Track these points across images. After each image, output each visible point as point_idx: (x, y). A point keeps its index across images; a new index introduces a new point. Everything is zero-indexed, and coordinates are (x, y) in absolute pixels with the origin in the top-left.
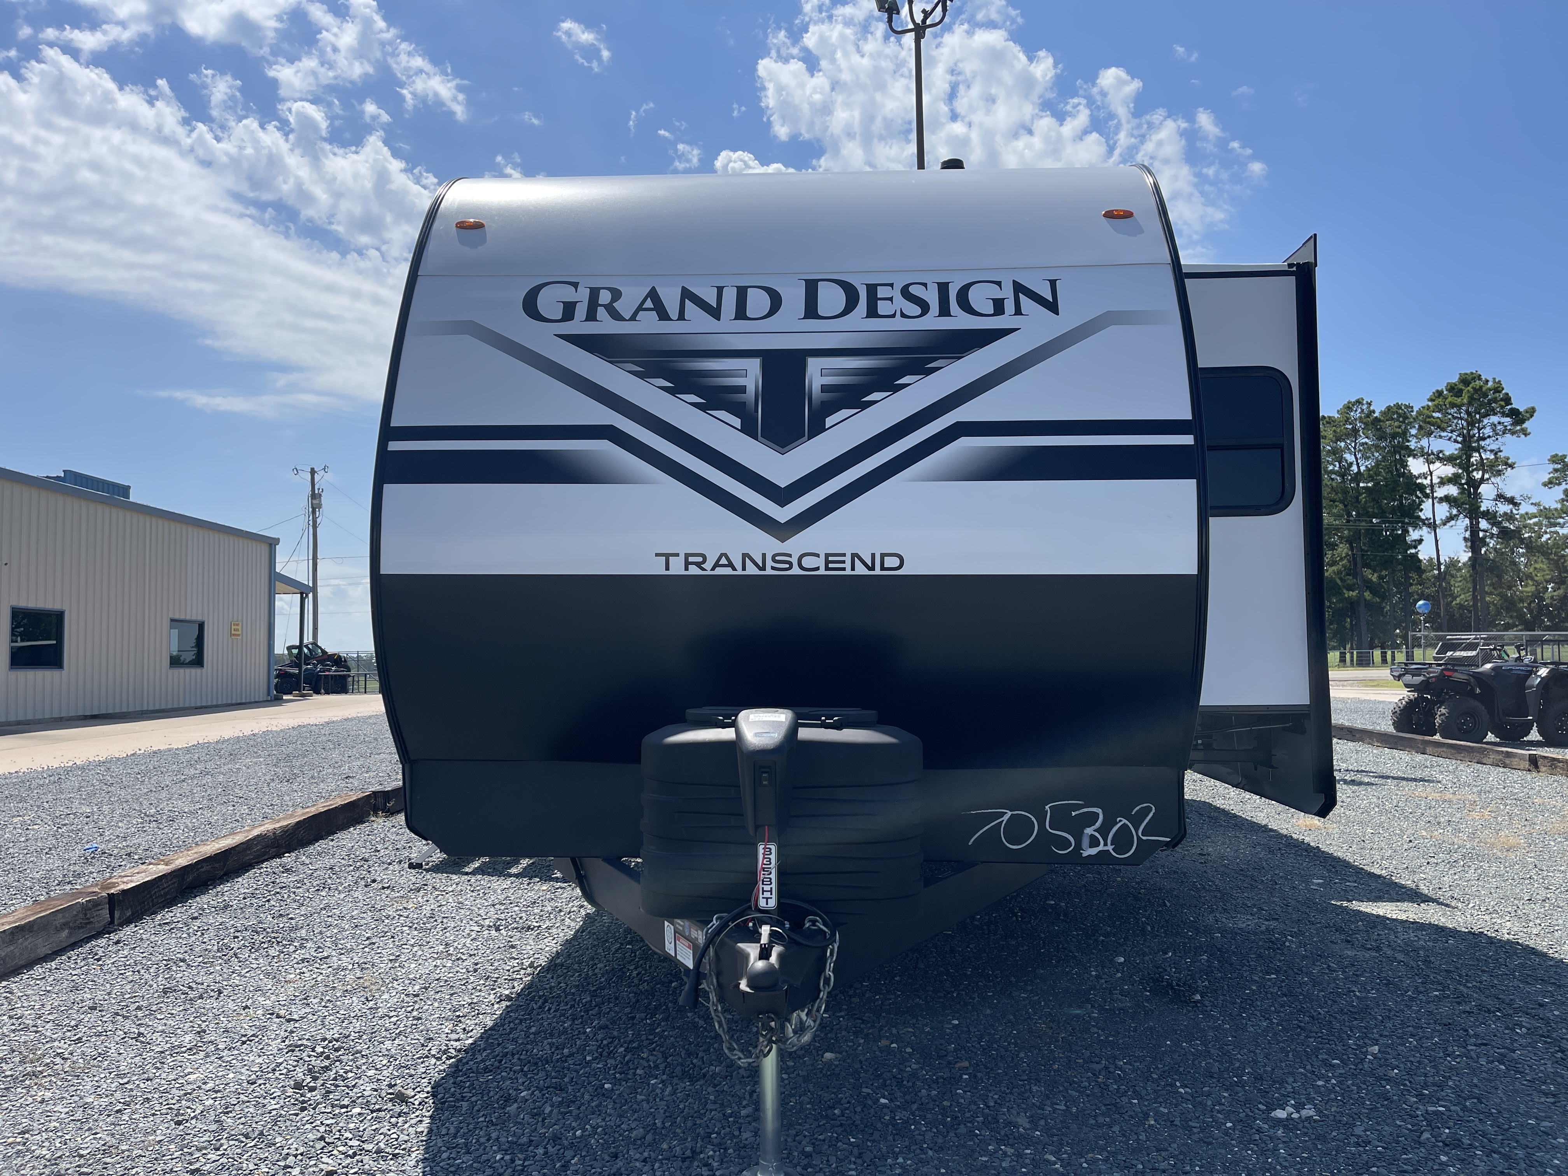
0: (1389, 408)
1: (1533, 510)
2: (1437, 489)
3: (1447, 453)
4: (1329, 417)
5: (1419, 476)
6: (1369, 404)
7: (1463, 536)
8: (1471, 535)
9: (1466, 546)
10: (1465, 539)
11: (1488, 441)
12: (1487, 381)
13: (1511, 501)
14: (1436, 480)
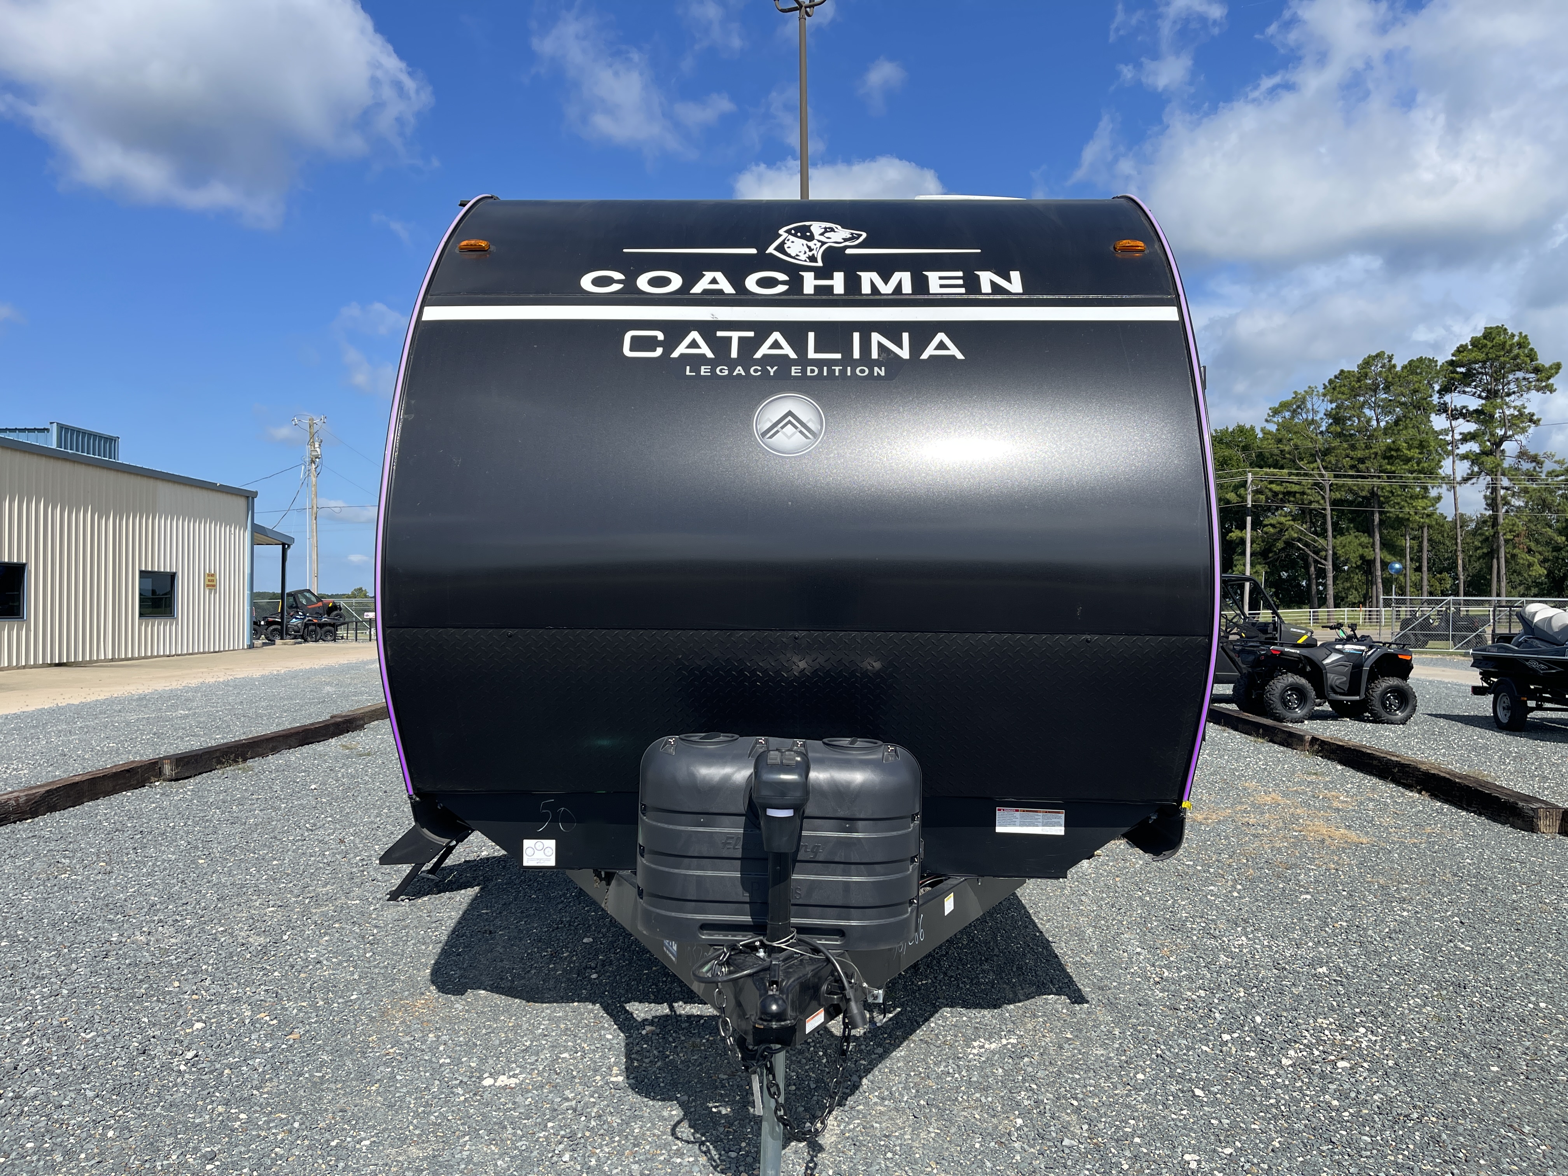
0: (1411, 363)
1: (1557, 467)
2: (1460, 446)
3: (1471, 409)
4: (1349, 372)
5: (1441, 432)
6: (1390, 358)
7: (1483, 493)
8: (1492, 493)
9: (1487, 504)
10: (1485, 497)
11: (1513, 397)
12: (1513, 336)
13: (1534, 459)
14: (1458, 437)
